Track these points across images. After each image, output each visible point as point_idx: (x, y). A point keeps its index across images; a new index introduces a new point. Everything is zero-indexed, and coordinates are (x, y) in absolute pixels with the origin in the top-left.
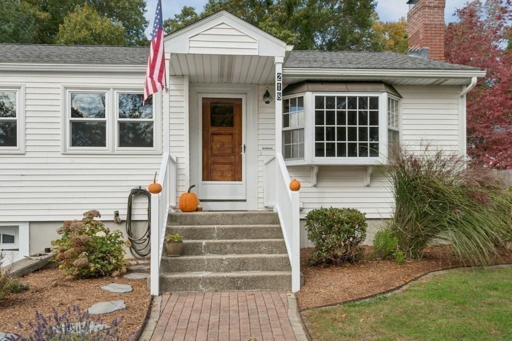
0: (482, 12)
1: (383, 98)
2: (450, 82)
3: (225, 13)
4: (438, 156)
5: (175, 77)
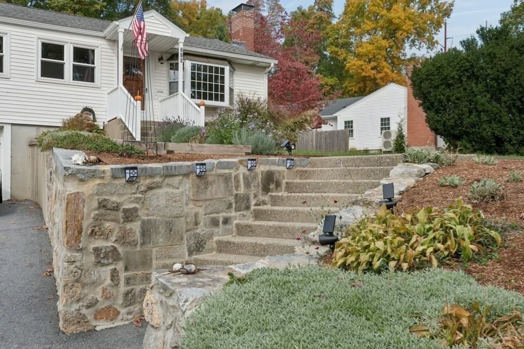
1: (227, 69)
3: (154, 11)
5: (109, 40)
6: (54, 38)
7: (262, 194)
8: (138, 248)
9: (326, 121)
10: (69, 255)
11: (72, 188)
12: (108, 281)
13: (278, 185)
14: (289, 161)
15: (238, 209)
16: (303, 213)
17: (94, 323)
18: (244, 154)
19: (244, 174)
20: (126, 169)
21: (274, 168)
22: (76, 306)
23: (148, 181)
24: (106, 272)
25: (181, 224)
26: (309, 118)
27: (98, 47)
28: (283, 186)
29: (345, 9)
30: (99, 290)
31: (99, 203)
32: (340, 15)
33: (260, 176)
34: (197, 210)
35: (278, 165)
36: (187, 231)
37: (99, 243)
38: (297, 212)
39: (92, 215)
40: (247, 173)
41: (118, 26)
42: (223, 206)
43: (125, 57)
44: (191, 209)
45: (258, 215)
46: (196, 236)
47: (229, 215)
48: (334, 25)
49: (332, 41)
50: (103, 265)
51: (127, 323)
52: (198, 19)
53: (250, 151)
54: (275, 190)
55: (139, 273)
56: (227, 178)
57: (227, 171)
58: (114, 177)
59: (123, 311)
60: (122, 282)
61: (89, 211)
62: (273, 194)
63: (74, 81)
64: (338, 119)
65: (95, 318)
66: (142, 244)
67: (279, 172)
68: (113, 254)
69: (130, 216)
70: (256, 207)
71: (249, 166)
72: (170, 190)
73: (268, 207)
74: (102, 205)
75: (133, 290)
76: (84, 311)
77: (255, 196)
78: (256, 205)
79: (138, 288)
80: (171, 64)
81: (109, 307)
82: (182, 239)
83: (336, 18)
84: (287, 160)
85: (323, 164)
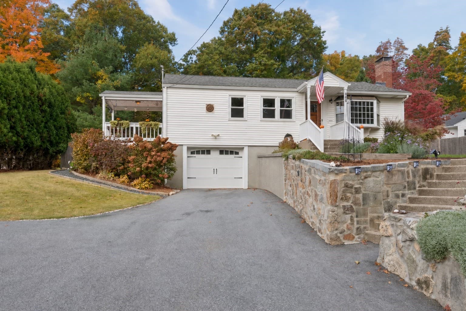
0: (392, 49)
1: (375, 102)
2: (399, 97)
3: (328, 72)
4: (399, 121)
5: (300, 93)
6: (269, 95)
7: (422, 181)
8: (362, 207)
9: (448, 131)
10: (332, 208)
11: (332, 177)
12: (349, 222)
13: (432, 176)
14: (438, 162)
15: (409, 189)
16: (451, 191)
17: (344, 241)
18: (407, 159)
19: (412, 170)
20: (356, 168)
21: (429, 166)
22: (335, 232)
23: (365, 174)
24: (348, 216)
25: (380, 197)
26: (438, 131)
27: (294, 98)
28: (435, 177)
29: (460, 41)
30: (345, 226)
31: (345, 185)
32: (456, 48)
33: (421, 171)
34: (388, 189)
35: (431, 165)
36: (383, 200)
37: (345, 204)
38: (447, 191)
39: (342, 190)
40: (414, 169)
41: (307, 84)
42: (402, 187)
43: (311, 102)
44: (385, 188)
45: (421, 192)
46: (388, 202)
47: (404, 192)
48: (451, 55)
49: (450, 68)
50: (347, 214)
51: (359, 242)
52: (341, 64)
53: (410, 157)
54: (430, 178)
55: (363, 219)
56: (403, 173)
57: (403, 168)
58: (351, 172)
59: (356, 237)
60: (355, 223)
61: (340, 188)
62: (430, 181)
63: (281, 119)
64: (458, 128)
65: (344, 239)
66: (363, 205)
67: (432, 168)
68: (351, 209)
69: (357, 191)
70: (419, 189)
71: (415, 165)
72: (375, 179)
73: (426, 188)
74: (346, 186)
75: (360, 227)
76: (339, 235)
77: (419, 182)
78: (419, 187)
79: (362, 226)
80: (337, 103)
81: (350, 234)
82: (381, 204)
83: (453, 49)
84: (437, 161)
85: (460, 163)
